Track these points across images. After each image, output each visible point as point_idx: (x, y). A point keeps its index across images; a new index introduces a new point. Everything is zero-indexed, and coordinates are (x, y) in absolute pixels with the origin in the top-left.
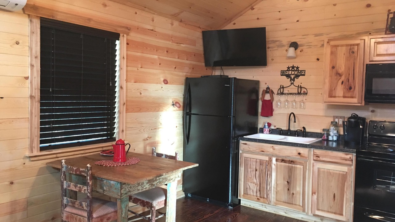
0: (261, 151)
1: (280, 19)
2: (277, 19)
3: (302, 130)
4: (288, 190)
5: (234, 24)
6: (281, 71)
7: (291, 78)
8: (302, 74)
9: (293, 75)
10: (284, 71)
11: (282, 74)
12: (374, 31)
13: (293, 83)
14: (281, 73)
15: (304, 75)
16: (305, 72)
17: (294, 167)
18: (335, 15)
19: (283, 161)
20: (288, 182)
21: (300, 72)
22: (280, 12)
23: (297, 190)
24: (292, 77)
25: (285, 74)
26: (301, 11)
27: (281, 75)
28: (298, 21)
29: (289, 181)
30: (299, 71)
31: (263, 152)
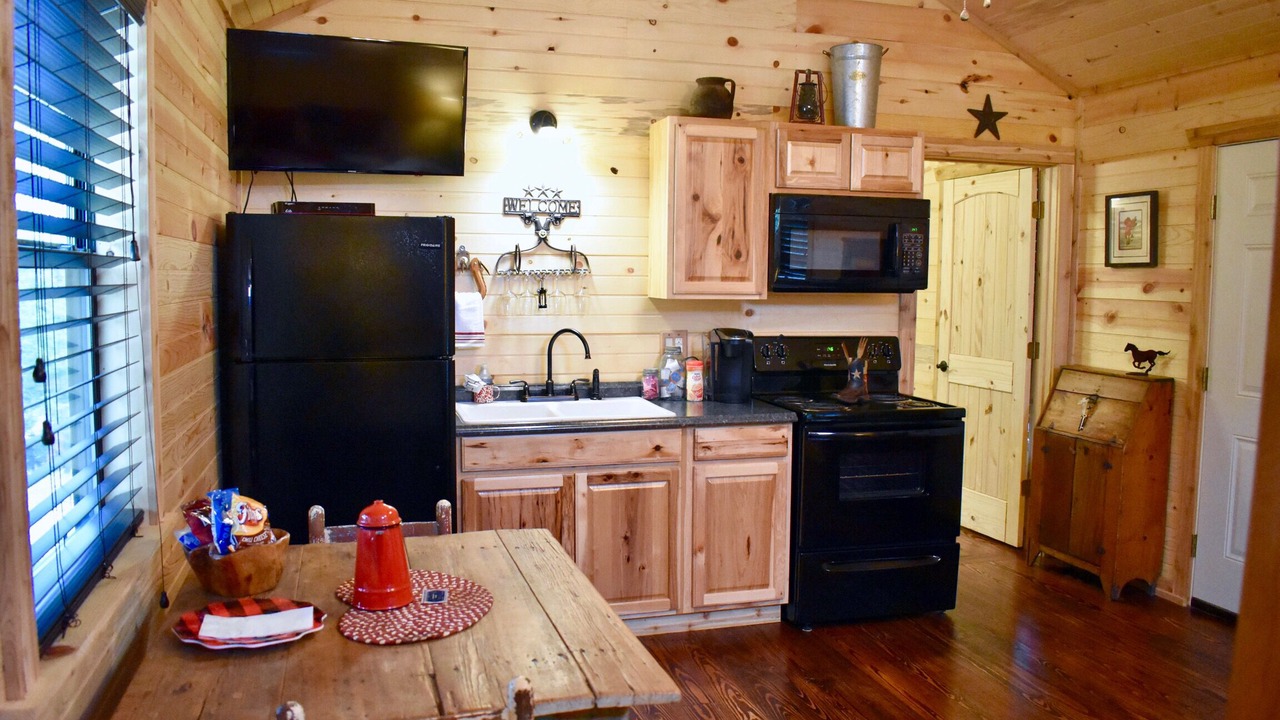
0: (539, 461)
1: (495, 33)
2: (485, 32)
3: (587, 380)
4: (628, 560)
5: (322, 20)
6: (505, 199)
7: (536, 224)
8: (572, 210)
9: (544, 213)
10: (512, 199)
11: (507, 209)
12: (746, 109)
13: (545, 240)
14: (505, 206)
15: (577, 215)
16: (579, 208)
17: (644, 489)
18: (655, 51)
19: (609, 479)
20: (626, 538)
21: (566, 206)
22: (492, 9)
23: (654, 552)
24: (542, 220)
25: (518, 209)
26: (561, 19)
27: (505, 214)
28: (551, 49)
29: (628, 535)
30: (563, 204)
31: (545, 461)
